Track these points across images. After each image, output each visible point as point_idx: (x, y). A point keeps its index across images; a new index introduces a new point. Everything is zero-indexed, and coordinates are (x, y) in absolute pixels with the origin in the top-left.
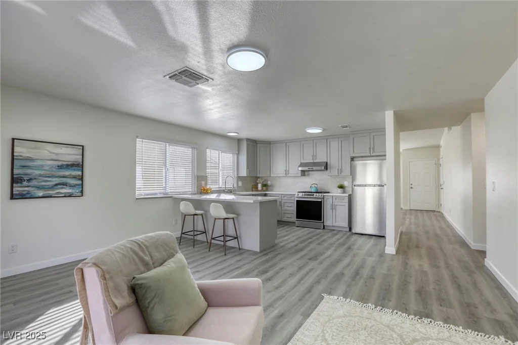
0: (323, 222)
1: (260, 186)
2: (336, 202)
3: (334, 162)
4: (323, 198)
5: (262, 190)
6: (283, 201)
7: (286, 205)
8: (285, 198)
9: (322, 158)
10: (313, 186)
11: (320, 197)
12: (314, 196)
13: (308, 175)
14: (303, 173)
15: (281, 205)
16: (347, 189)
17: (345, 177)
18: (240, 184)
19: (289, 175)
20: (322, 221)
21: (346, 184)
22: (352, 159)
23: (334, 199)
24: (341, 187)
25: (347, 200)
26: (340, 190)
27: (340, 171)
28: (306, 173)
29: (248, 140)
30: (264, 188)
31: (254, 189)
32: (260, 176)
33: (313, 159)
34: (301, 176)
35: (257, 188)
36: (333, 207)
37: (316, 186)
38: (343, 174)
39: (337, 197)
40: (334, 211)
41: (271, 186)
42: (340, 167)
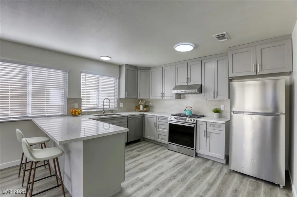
0: (196, 150)
1: (141, 107)
2: (210, 129)
3: (209, 84)
4: (196, 124)
5: (143, 111)
6: (158, 123)
7: (161, 126)
8: (160, 120)
9: (196, 80)
10: (187, 109)
11: (192, 122)
12: (187, 121)
13: (184, 98)
14: (179, 96)
15: (156, 126)
16: (223, 114)
17: (221, 101)
18: (121, 105)
19: (165, 98)
20: (194, 149)
21: (222, 108)
22: (231, 80)
23: (208, 126)
24: (217, 111)
25: (223, 128)
26: (215, 115)
27: (216, 94)
28: (182, 96)
29: (127, 66)
30: (145, 109)
31: (136, 110)
32: (141, 98)
33: (187, 82)
34: (176, 98)
35: (139, 108)
36: (207, 134)
37: (190, 109)
38: (220, 97)
39: (211, 124)
40: (208, 139)
41: (152, 107)
42: (216, 90)
